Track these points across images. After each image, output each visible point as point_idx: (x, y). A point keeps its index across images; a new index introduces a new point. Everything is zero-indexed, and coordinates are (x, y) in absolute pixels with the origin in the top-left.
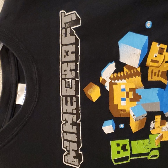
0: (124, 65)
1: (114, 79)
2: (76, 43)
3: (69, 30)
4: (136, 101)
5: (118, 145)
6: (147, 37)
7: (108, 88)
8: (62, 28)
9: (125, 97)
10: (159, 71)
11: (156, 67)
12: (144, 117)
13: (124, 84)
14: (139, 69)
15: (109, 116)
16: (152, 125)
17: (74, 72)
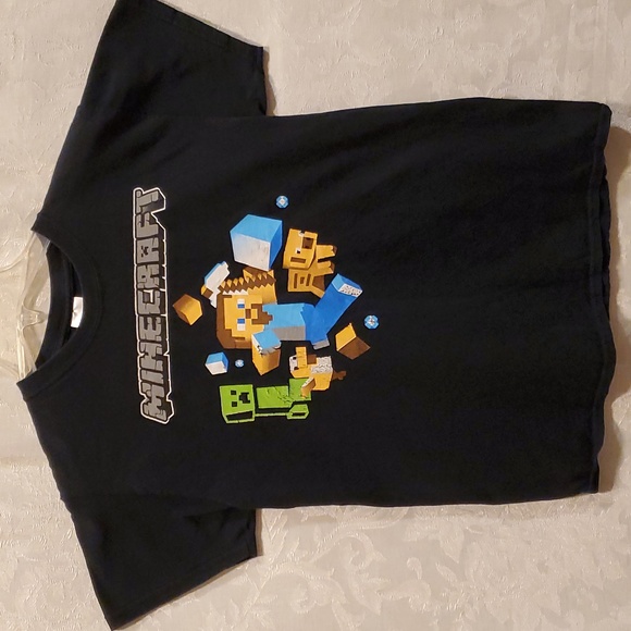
0: (245, 266)
1: (227, 289)
2: (160, 235)
3: (147, 217)
4: (263, 324)
6: (280, 221)
7: (214, 304)
8: (137, 214)
9: (243, 316)
10: (309, 275)
11: (303, 269)
12: (276, 349)
13: (243, 296)
14: (272, 273)
15: (216, 347)
16: (293, 364)
17: (157, 279)
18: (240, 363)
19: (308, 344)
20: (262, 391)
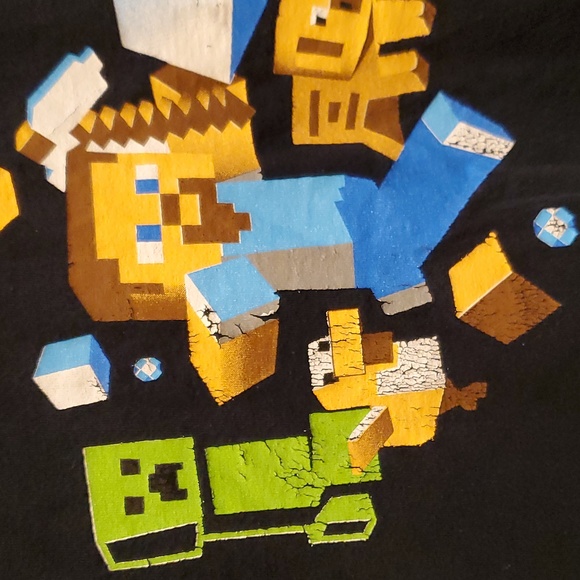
0: (154, 65)
1: (101, 136)
4: (218, 241)
5: (130, 467)
7: (58, 178)
9: (156, 216)
10: (355, 98)
11: (335, 77)
12: (265, 318)
13: (152, 158)
14: (240, 90)
15: (71, 322)
16: (319, 364)
18: (148, 369)
19: (363, 300)
20: (222, 457)
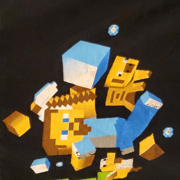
0: (72, 85)
1: (54, 104)
6: (109, 48)
7: (42, 118)
9: (67, 128)
10: (124, 92)
11: (120, 88)
12: (91, 155)
13: (68, 111)
14: (94, 91)
15: (41, 154)
18: (60, 164)
